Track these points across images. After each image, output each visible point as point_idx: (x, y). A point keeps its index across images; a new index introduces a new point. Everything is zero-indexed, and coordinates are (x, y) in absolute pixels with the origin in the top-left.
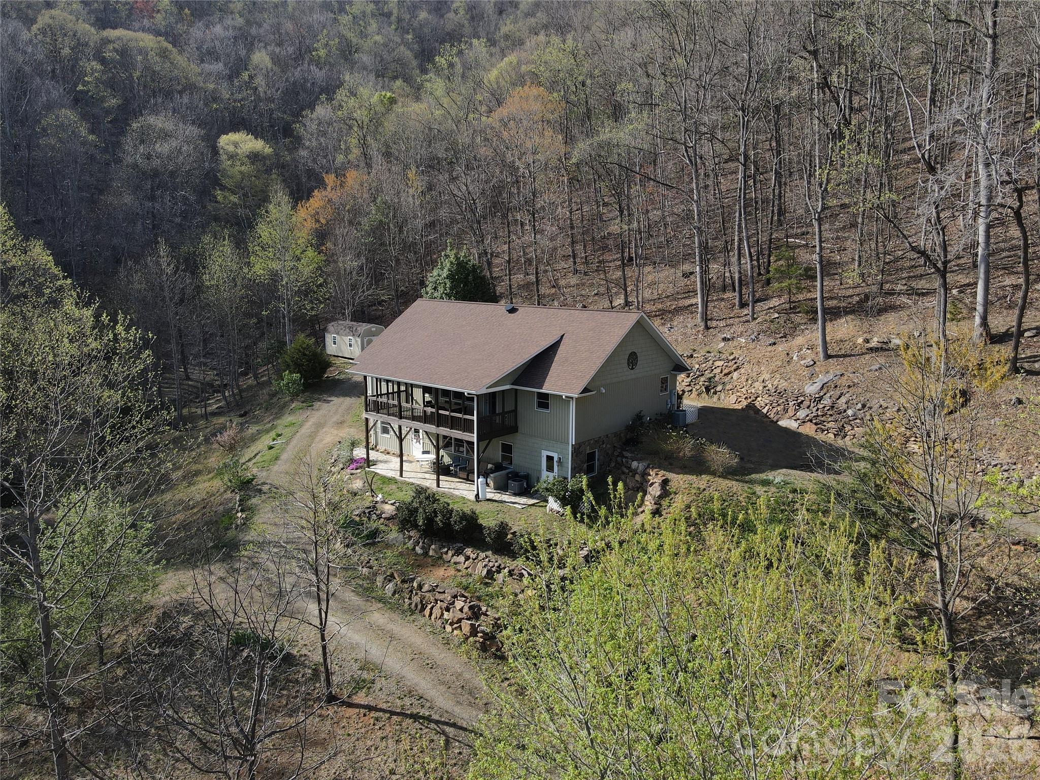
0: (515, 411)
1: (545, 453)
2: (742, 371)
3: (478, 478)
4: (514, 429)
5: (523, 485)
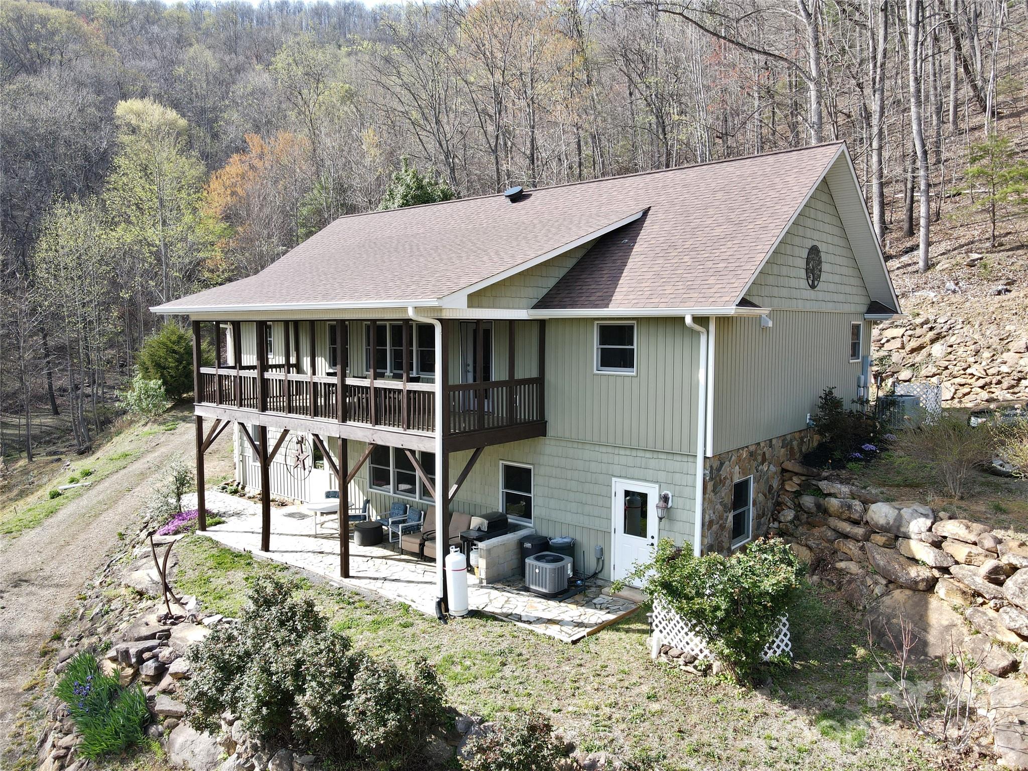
0: (540, 382)
1: (620, 486)
2: (952, 340)
3: (446, 552)
4: (536, 428)
5: (563, 569)
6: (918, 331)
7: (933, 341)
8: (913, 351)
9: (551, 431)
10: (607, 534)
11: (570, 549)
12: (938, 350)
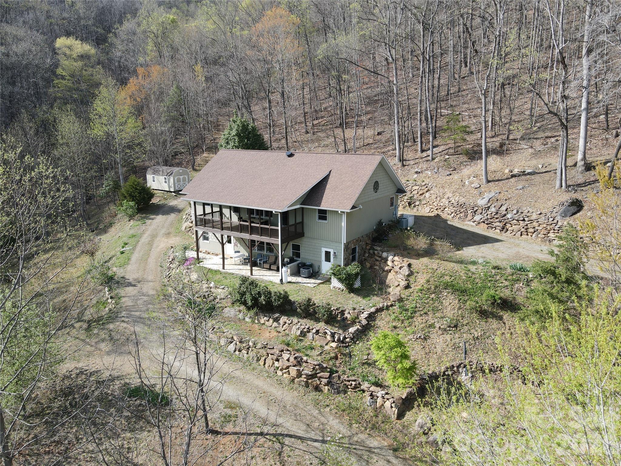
0: (302, 223)
1: (324, 250)
2: (432, 192)
4: (301, 235)
5: (310, 271)
6: (423, 188)
7: (427, 192)
8: (421, 195)
9: (305, 235)
10: (321, 262)
11: (311, 266)
12: (427, 195)
